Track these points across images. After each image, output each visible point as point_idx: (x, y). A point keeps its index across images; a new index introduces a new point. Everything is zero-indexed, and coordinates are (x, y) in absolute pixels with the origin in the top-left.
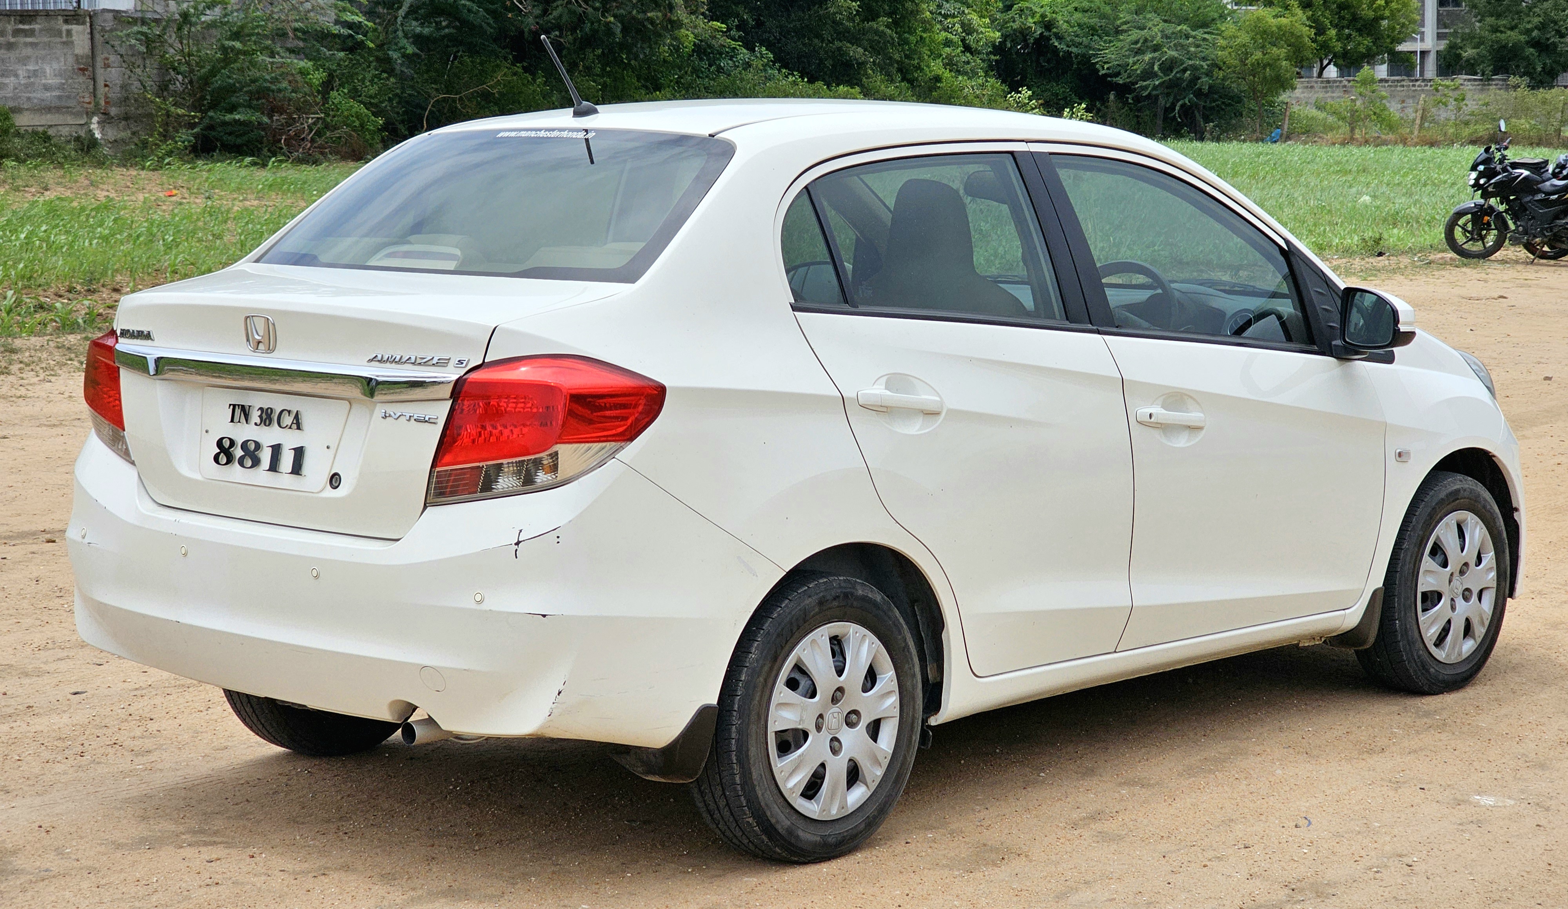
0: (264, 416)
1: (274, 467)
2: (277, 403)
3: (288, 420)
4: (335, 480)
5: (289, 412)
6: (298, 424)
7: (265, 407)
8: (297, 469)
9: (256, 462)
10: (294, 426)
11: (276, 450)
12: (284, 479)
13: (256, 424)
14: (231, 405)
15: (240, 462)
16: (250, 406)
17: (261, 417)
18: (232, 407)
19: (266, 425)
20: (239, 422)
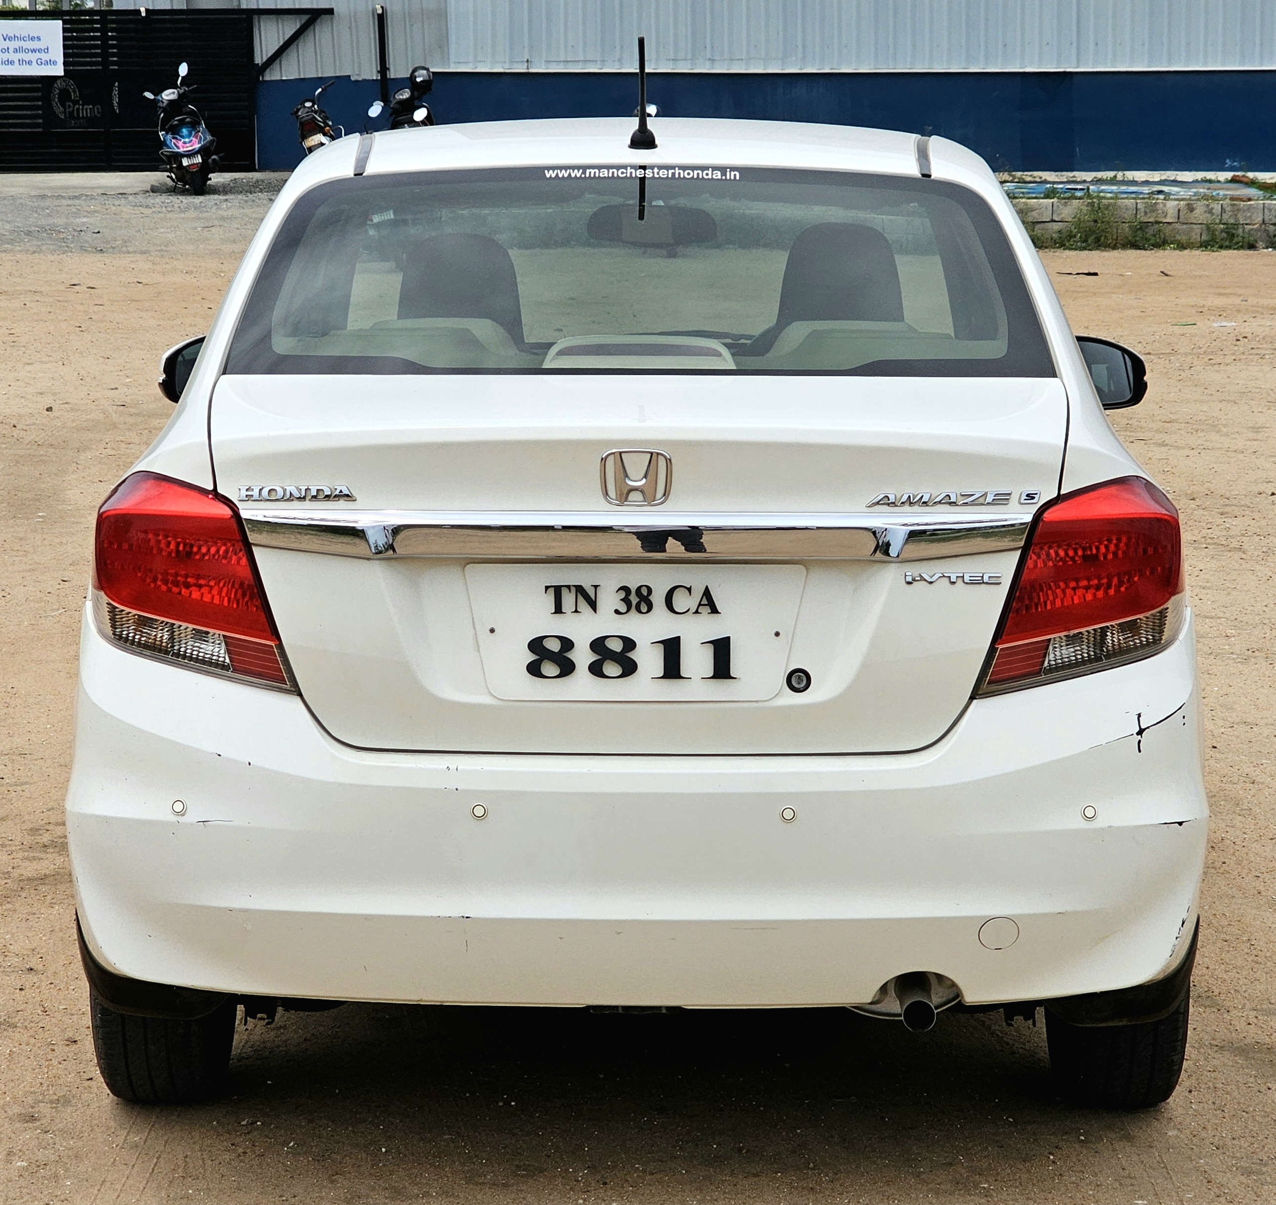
0: (634, 597)
1: (671, 671)
2: (657, 578)
3: (687, 601)
4: (800, 679)
5: (690, 589)
6: (707, 604)
7: (634, 585)
8: (720, 671)
9: (630, 668)
10: (704, 609)
11: (671, 646)
12: (695, 687)
13: (617, 612)
14: (547, 588)
15: (596, 669)
16: (596, 587)
17: (626, 601)
18: (551, 591)
19: (639, 611)
20: (576, 611)
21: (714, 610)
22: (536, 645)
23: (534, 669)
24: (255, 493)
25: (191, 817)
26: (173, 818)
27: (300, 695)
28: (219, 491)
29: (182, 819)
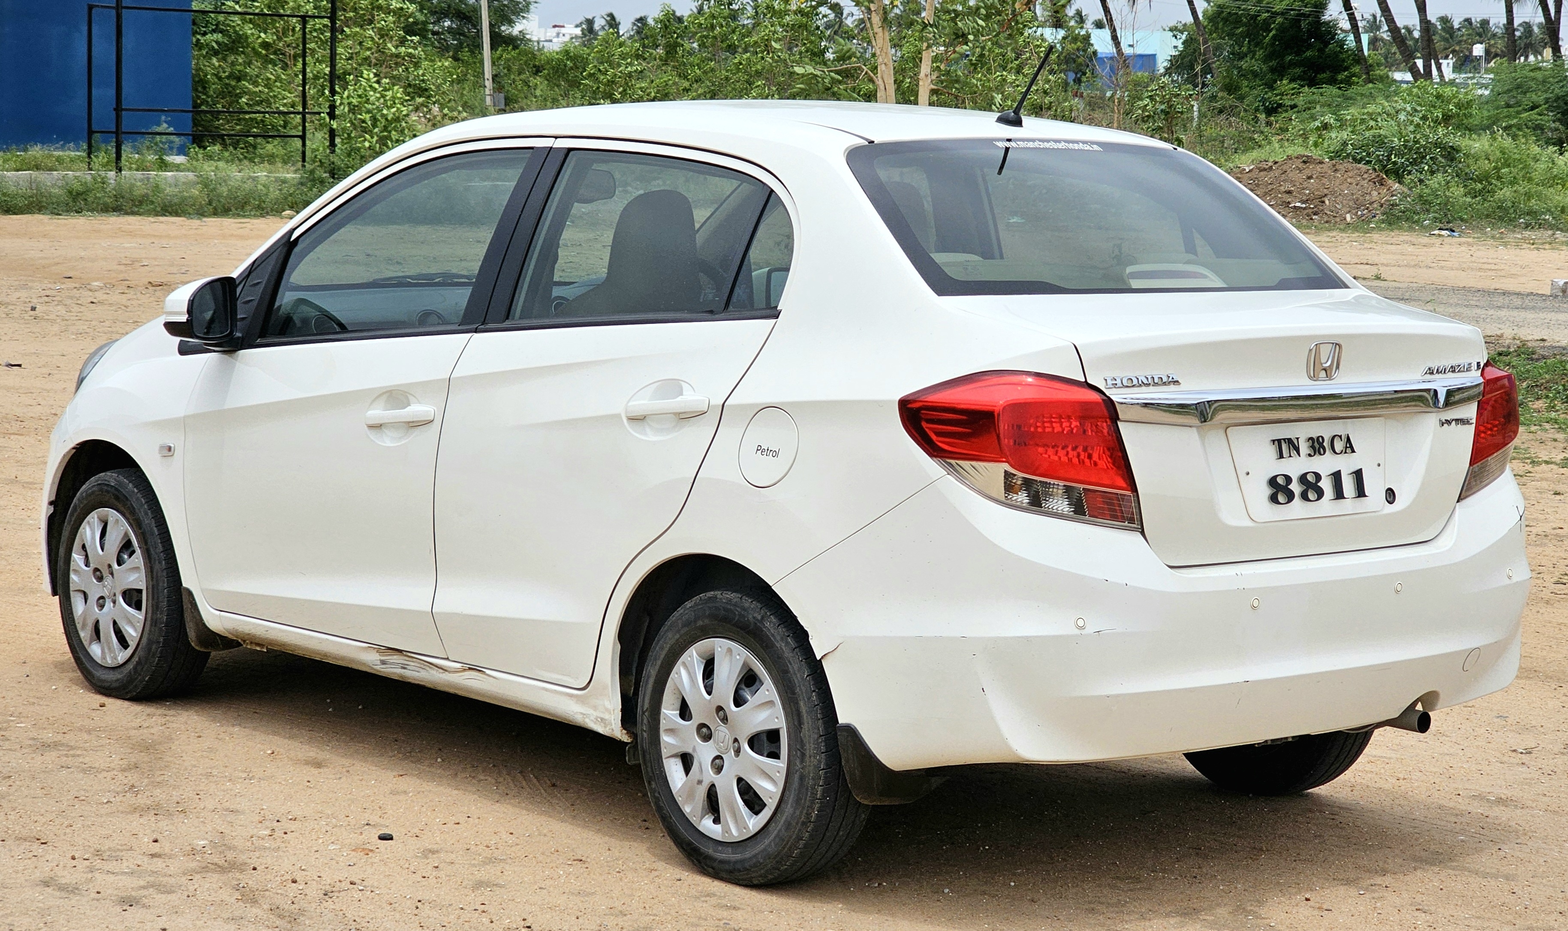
0: (1316, 444)
1: (1339, 494)
2: (1325, 430)
3: (1339, 445)
4: (1391, 496)
5: (1340, 437)
6: (1349, 447)
7: (1315, 436)
8: (1361, 492)
9: (1320, 494)
10: (1349, 450)
11: (1337, 477)
12: (1350, 504)
13: (1310, 455)
14: (1274, 441)
15: (1304, 497)
16: (1298, 439)
17: (1313, 447)
18: (1276, 442)
19: (1320, 454)
20: (1290, 456)
21: (1353, 451)
22: (1273, 482)
23: (1274, 499)
24: (1118, 382)
25: (1090, 630)
26: (1077, 632)
27: (1143, 533)
28: (1089, 381)
29: (1084, 632)
